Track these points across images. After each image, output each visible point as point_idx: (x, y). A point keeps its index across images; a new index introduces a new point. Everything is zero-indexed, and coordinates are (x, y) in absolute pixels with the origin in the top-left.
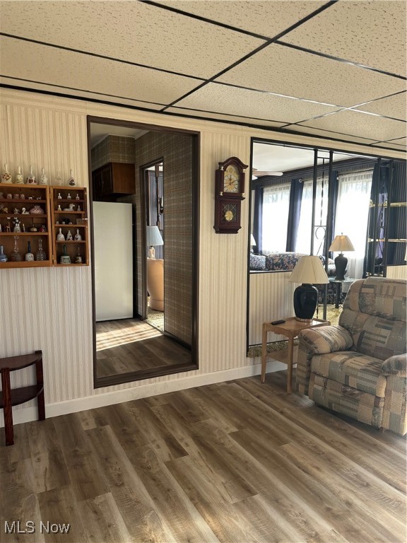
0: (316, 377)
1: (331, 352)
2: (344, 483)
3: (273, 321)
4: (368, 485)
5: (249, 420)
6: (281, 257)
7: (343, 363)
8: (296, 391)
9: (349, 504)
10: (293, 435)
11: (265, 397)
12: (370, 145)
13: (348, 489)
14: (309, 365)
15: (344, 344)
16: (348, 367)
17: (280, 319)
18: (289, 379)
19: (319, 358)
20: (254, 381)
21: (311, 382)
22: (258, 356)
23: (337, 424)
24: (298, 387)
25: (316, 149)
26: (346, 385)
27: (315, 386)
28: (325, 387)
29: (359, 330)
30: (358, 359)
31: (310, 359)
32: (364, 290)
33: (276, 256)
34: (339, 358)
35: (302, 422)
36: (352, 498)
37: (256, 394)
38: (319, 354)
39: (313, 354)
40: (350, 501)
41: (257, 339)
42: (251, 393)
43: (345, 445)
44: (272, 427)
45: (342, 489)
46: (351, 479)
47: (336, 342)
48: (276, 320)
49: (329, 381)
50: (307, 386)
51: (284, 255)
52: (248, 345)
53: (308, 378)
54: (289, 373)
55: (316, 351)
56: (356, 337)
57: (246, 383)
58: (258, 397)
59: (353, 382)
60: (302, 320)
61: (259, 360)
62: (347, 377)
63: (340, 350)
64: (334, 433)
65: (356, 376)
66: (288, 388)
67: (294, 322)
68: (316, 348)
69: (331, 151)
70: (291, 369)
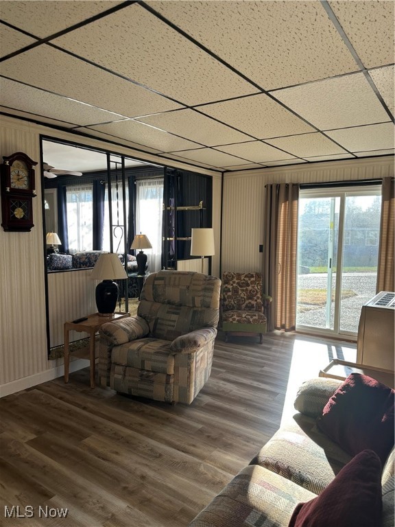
0: (116, 367)
1: (129, 341)
2: (140, 460)
3: (75, 319)
4: (161, 455)
5: (50, 423)
6: (88, 256)
7: (139, 349)
8: (98, 385)
9: (143, 477)
10: (94, 427)
11: (68, 396)
12: (156, 155)
13: (143, 464)
14: (110, 357)
15: (141, 332)
16: (143, 352)
17: (83, 316)
18: (92, 374)
19: (119, 348)
20: (57, 383)
21: (112, 373)
22: (60, 357)
23: (136, 408)
24: (100, 381)
25: (108, 153)
26: (143, 369)
27: (116, 376)
28: (124, 375)
29: (153, 317)
30: (152, 344)
31: (110, 351)
32: (156, 282)
33: (83, 255)
34: (135, 346)
35: (104, 413)
36: (146, 471)
37: (59, 396)
38: (118, 345)
39: (113, 345)
40: (144, 475)
41: (59, 340)
42: (53, 396)
43: (142, 425)
44: (74, 424)
45: (138, 466)
46: (146, 454)
47: (133, 332)
48: (78, 318)
49: (128, 368)
50: (109, 377)
51: (90, 254)
52: (49, 347)
53: (109, 370)
54: (92, 368)
55: (116, 343)
56: (152, 325)
57: (48, 386)
58: (61, 398)
59: (148, 366)
60: (104, 315)
61: (62, 361)
62: (143, 362)
63: (138, 338)
64: (133, 416)
65: (150, 360)
66: (92, 383)
67: (97, 318)
68: (115, 339)
69: (123, 157)
70: (94, 364)
